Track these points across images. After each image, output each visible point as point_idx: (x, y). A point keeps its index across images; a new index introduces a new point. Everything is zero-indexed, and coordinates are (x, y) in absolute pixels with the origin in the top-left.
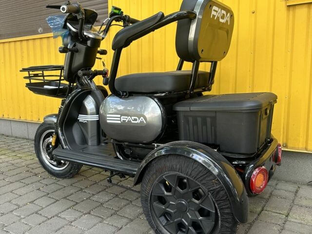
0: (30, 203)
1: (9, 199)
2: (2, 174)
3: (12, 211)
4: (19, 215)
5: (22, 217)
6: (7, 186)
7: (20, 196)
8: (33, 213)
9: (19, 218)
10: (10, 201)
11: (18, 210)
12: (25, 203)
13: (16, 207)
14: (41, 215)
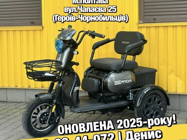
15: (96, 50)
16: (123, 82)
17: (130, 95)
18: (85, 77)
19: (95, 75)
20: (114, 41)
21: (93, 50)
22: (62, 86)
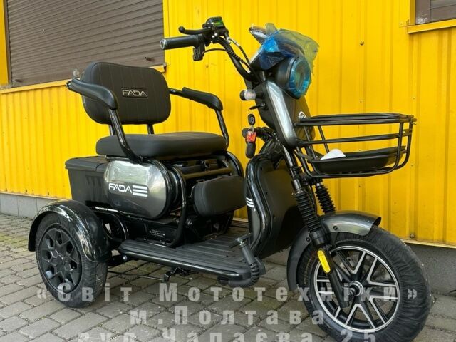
0: (45, 317)
1: (17, 311)
2: (15, 274)
3: (19, 329)
4: (26, 334)
5: (31, 337)
6: (19, 292)
7: (34, 307)
8: (47, 332)
9: (26, 340)
10: (18, 315)
11: (27, 327)
12: (38, 317)
13: (26, 323)
14: (56, 335)
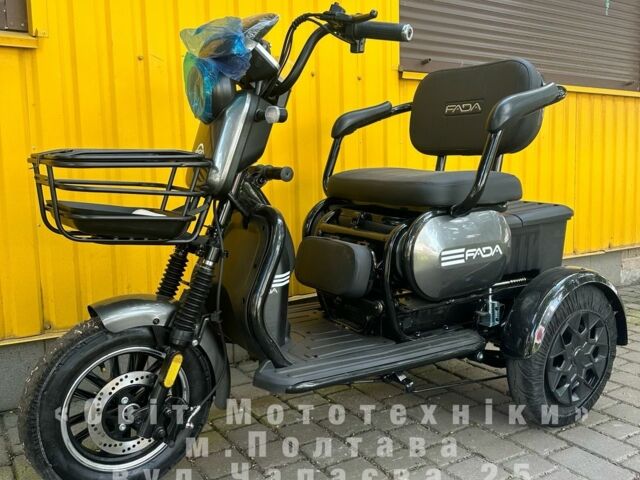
15: (347, 139)
16: (472, 253)
17: (490, 306)
18: (307, 233)
19: (349, 227)
20: (409, 113)
21: (334, 142)
22: (212, 268)
